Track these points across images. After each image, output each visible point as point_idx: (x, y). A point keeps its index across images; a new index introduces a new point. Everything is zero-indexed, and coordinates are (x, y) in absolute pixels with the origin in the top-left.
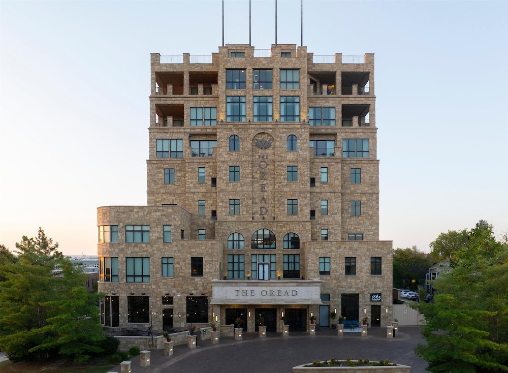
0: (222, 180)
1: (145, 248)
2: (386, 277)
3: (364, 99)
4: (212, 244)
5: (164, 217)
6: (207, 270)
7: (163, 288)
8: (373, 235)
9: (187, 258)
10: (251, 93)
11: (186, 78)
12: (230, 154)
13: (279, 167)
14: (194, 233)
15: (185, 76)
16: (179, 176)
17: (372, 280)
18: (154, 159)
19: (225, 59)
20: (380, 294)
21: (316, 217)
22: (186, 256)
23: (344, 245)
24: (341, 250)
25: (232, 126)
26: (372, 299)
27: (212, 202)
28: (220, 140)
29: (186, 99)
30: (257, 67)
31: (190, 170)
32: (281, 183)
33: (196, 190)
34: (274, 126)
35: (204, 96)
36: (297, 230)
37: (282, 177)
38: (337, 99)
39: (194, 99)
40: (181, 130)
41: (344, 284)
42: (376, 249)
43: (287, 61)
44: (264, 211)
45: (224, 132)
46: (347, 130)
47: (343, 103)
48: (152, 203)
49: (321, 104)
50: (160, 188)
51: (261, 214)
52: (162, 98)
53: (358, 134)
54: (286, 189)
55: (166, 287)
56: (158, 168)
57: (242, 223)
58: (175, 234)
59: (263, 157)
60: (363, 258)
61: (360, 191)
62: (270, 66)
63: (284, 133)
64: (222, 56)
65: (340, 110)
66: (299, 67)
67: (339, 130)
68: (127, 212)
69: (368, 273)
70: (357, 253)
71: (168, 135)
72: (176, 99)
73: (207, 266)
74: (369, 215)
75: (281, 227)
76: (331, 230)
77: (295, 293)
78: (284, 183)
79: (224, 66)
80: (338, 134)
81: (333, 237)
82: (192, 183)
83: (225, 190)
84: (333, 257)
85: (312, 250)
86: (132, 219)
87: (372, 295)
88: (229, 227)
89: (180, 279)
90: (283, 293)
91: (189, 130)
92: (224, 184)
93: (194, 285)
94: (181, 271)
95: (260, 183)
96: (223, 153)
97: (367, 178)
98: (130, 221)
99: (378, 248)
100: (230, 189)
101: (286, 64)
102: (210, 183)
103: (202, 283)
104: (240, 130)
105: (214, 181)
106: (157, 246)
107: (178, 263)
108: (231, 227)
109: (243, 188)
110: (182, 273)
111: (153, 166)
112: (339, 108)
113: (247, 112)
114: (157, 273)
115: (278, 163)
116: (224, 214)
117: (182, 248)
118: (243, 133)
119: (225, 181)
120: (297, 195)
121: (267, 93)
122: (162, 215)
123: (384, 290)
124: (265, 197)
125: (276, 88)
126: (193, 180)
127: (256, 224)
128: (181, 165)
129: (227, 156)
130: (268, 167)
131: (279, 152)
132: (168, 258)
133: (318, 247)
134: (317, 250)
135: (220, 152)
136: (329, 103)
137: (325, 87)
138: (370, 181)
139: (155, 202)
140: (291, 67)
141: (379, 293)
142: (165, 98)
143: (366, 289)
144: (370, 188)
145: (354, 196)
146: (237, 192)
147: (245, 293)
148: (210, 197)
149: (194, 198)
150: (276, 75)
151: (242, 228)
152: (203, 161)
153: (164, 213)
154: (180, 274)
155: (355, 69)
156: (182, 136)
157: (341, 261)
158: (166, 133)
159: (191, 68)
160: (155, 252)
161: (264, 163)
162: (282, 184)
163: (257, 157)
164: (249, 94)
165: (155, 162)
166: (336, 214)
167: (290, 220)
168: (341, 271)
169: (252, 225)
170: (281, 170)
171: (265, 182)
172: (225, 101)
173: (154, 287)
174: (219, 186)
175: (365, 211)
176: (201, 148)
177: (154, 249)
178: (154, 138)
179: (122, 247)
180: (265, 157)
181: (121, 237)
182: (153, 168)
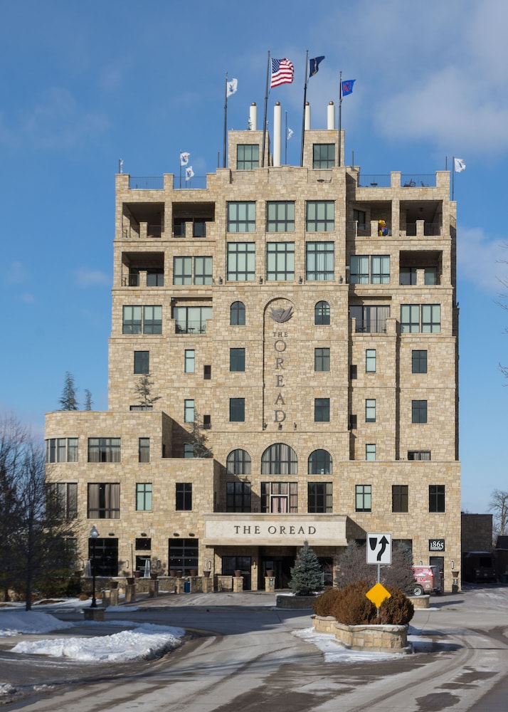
0: (219, 370)
1: (115, 471)
2: (452, 515)
3: (433, 242)
4: (204, 464)
5: (140, 427)
6: (198, 501)
7: (137, 526)
8: (446, 453)
9: (170, 484)
10: (263, 238)
11: (168, 212)
12: (232, 331)
13: (303, 350)
14: (177, 450)
15: (166, 210)
16: (156, 363)
17: (431, 520)
18: (119, 337)
19: (226, 186)
20: (442, 541)
21: (358, 426)
22: (169, 481)
23: (391, 468)
24: (387, 474)
25: (234, 288)
26: (432, 548)
27: (204, 402)
28: (218, 310)
29: (167, 244)
30: (273, 199)
31: (172, 353)
32: (305, 374)
33: (182, 385)
34: (296, 288)
35: (194, 239)
36: (328, 444)
37: (307, 365)
38: (392, 243)
39: (180, 244)
40: (160, 292)
41: (391, 524)
42: (437, 474)
43: (317, 189)
44: (281, 416)
45: (224, 297)
46: (407, 291)
47: (403, 248)
48: (115, 404)
49: (368, 250)
50: (128, 380)
51: (276, 421)
52: (132, 243)
53: (423, 297)
54: (313, 384)
55: (142, 524)
56: (125, 350)
57: (247, 434)
58: (155, 450)
59: (280, 334)
60: (418, 488)
61: (425, 386)
62: (292, 197)
63: (310, 298)
64: (222, 182)
65: (397, 260)
66: (334, 199)
67: (395, 291)
68: (90, 420)
69: (425, 508)
70: (410, 480)
71: (140, 300)
72: (153, 244)
73: (197, 496)
74: (439, 422)
75: (306, 441)
76: (380, 446)
77: (312, 530)
78: (310, 373)
79: (224, 197)
80: (393, 298)
81: (383, 456)
82: (175, 373)
83: (224, 383)
84: (375, 484)
85: (346, 474)
86: (97, 429)
87: (431, 541)
88: (229, 440)
89: (161, 513)
90: (296, 530)
91: (171, 292)
92: (222, 375)
93: (179, 523)
94: (162, 502)
95: (275, 374)
96: (222, 329)
97: (437, 364)
98: (95, 432)
99: (439, 472)
100: (230, 382)
101: (315, 193)
102: (202, 373)
103: (189, 519)
104: (246, 294)
105: (207, 370)
106: (130, 467)
107: (159, 491)
108: (232, 441)
109: (250, 381)
110: (163, 505)
111: (118, 347)
112: (395, 257)
113: (258, 267)
114: (130, 505)
115: (302, 344)
116: (222, 420)
117: (163, 470)
118: (250, 298)
119: (223, 372)
120: (329, 392)
121: (286, 238)
122: (138, 424)
123: (448, 535)
124: (283, 395)
125: (299, 231)
126: (177, 369)
127: (268, 435)
128: (159, 345)
129: (227, 333)
130: (286, 349)
131: (303, 327)
132: (145, 484)
133: (354, 470)
134: (352, 475)
135: (218, 328)
136: (380, 248)
137: (374, 225)
138: (441, 370)
139: (119, 402)
140: (321, 199)
141: (442, 538)
142: (136, 243)
143: (422, 533)
144: (441, 381)
145: (416, 393)
146: (241, 388)
147: (247, 530)
148: (201, 394)
149: (178, 397)
150: (300, 211)
151: (248, 442)
152: (193, 339)
153: (141, 421)
154: (161, 507)
155: (420, 195)
156: (160, 301)
157: (386, 491)
158: (138, 296)
159: (176, 196)
160: (128, 476)
161: (281, 344)
162: (307, 375)
163: (272, 335)
164: (261, 239)
165: (121, 341)
166: (388, 420)
167: (317, 431)
168: (386, 506)
169: (262, 438)
170: (305, 354)
171: (283, 372)
172: (224, 249)
173: (125, 524)
174: (215, 378)
175: (434, 416)
176: (189, 320)
177: (126, 471)
178: (120, 304)
179: (83, 468)
180: (283, 334)
181: (81, 455)
182: (118, 349)
